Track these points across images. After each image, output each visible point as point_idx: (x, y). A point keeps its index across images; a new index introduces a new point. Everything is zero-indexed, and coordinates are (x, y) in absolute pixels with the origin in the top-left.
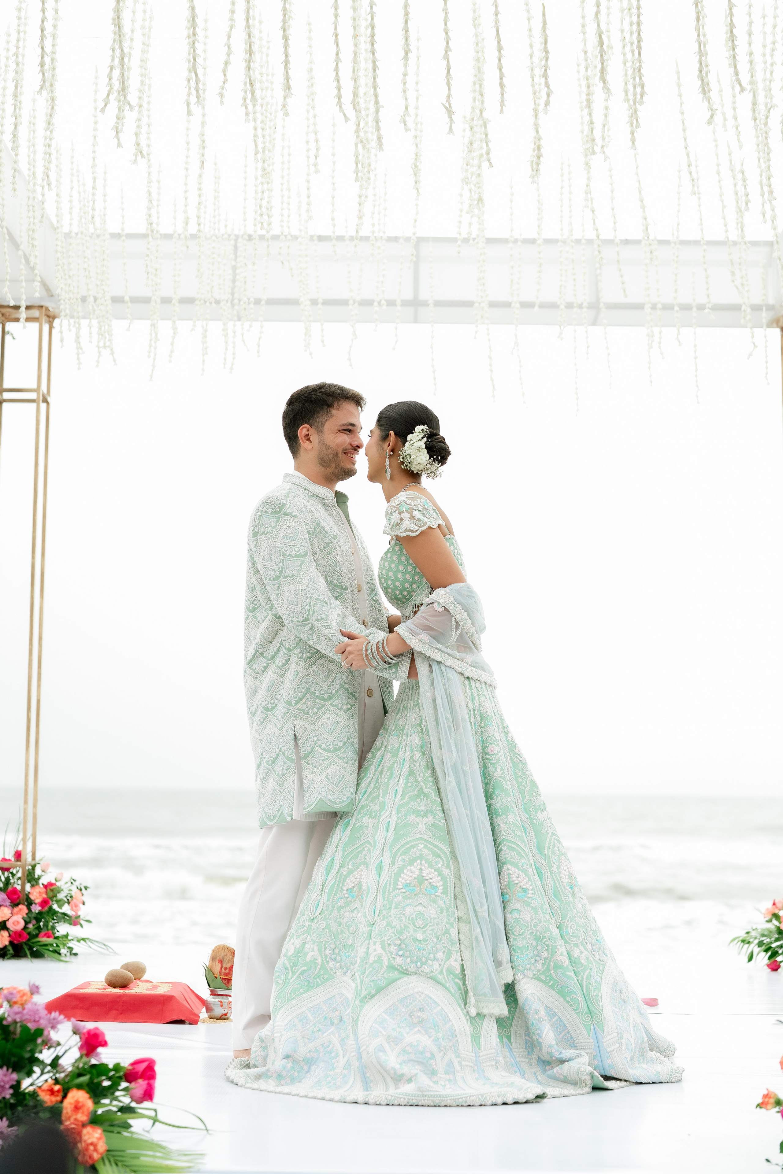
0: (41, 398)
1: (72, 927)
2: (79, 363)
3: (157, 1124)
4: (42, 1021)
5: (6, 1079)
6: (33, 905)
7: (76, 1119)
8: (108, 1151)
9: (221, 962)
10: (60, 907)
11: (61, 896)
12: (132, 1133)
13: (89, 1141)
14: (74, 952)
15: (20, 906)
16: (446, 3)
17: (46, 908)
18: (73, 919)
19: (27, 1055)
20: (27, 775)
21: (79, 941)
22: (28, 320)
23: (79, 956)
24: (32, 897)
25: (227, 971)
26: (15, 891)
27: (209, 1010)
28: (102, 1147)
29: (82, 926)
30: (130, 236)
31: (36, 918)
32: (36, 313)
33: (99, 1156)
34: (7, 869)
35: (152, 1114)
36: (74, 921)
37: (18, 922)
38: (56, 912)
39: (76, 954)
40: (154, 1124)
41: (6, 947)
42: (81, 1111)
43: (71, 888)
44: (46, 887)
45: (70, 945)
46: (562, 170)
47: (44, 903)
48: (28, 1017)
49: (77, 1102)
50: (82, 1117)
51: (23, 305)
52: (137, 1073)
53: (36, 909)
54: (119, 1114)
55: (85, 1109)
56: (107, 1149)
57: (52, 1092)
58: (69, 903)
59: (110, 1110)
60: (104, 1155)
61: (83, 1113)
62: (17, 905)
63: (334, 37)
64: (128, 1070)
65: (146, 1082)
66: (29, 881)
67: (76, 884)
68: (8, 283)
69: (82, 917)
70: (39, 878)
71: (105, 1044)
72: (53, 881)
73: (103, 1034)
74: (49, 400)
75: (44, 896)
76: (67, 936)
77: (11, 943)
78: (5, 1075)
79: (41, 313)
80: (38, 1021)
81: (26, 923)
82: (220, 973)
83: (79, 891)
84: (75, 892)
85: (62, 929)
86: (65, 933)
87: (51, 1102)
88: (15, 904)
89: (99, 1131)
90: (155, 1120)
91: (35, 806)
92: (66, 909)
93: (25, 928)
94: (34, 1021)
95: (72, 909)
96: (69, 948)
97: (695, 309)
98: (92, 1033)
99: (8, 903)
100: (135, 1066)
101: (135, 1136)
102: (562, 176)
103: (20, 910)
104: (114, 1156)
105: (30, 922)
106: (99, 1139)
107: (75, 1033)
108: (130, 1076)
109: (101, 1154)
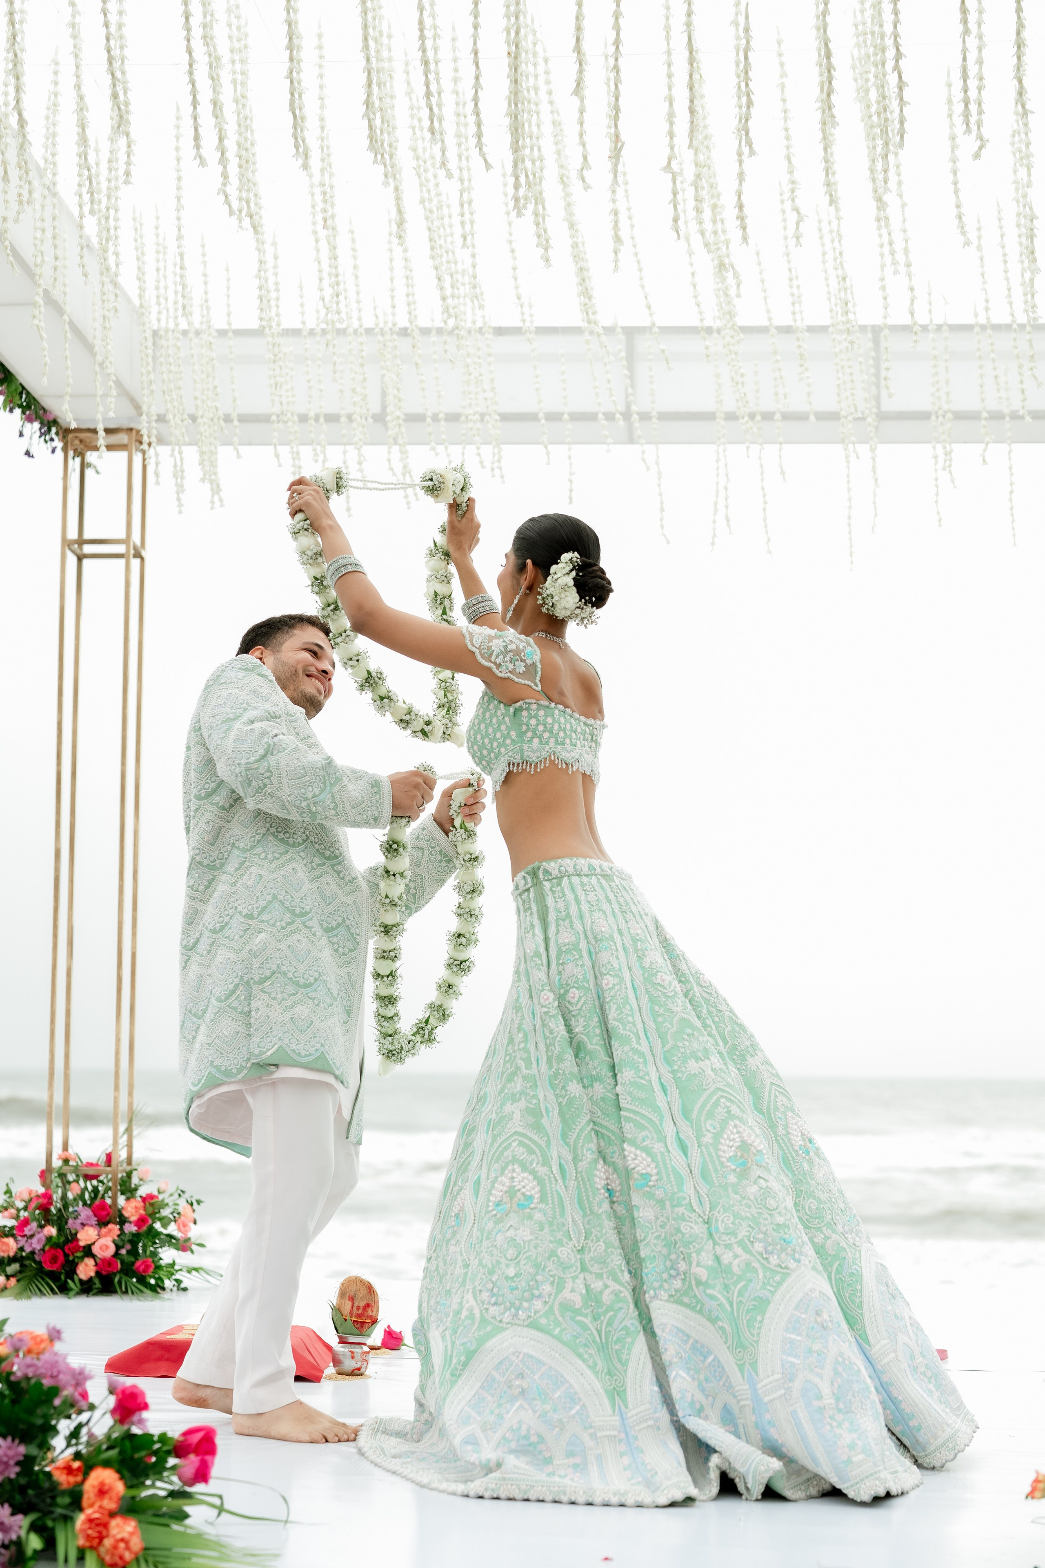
0: (132, 552)
1: (181, 1253)
2: (180, 505)
3: (224, 1514)
4: (61, 1376)
5: (11, 1453)
6: (127, 1225)
7: (101, 1507)
8: (146, 1549)
9: (352, 1299)
10: (165, 1226)
11: (166, 1212)
12: (186, 1527)
13: (119, 1536)
14: (182, 1286)
15: (110, 1226)
16: (618, 6)
17: (145, 1228)
18: (181, 1242)
19: (39, 1422)
20: (117, 1053)
21: (189, 1272)
22: (110, 448)
23: (189, 1292)
24: (126, 1214)
25: (360, 1311)
26: (103, 1205)
27: (336, 1362)
28: (136, 1543)
29: (192, 1252)
30: (238, 333)
31: (130, 1241)
32: (123, 438)
33: (133, 1556)
34: (95, 1177)
35: (217, 1501)
36: (184, 1246)
37: (107, 1247)
38: (158, 1234)
39: (185, 1289)
40: (219, 1514)
41: (91, 1279)
42: (107, 1496)
43: (178, 1202)
44: (144, 1200)
45: (178, 1276)
46: (820, 230)
47: (141, 1221)
48: (42, 1371)
49: (102, 1484)
50: (109, 1504)
51: (100, 428)
52: (190, 1445)
53: (130, 1228)
54: (170, 1499)
55: (113, 1494)
56: (144, 1545)
57: (69, 1470)
58: (175, 1221)
59: (154, 1496)
60: (141, 1554)
61: (111, 1499)
62: (106, 1224)
63: (473, 55)
64: (178, 1441)
65: (199, 1458)
66: (122, 1193)
67: (186, 1196)
68: (68, 398)
69: (193, 1240)
70: (136, 1189)
71: (145, 1407)
72: (155, 1193)
73: (143, 1394)
74: (143, 554)
75: (142, 1212)
76: (173, 1265)
77: (98, 1273)
78: (9, 1448)
79: (130, 438)
80: (57, 1376)
81: (118, 1247)
82: (351, 1313)
83: (189, 1207)
84: (183, 1206)
85: (167, 1255)
86: (171, 1262)
87: (68, 1483)
88: (102, 1223)
89: (133, 1523)
90: (221, 1510)
91: (130, 1094)
92: (172, 1229)
93: (116, 1254)
94: (52, 1377)
95: (179, 1230)
96: (176, 1280)
97: (1008, 418)
98: (128, 1392)
99: (94, 1221)
100: (188, 1437)
101: (189, 1531)
102: (821, 238)
103: (110, 1230)
104: (155, 1556)
105: (123, 1247)
106: (132, 1534)
107: (111, 1392)
108: (180, 1449)
109: (136, 1554)
